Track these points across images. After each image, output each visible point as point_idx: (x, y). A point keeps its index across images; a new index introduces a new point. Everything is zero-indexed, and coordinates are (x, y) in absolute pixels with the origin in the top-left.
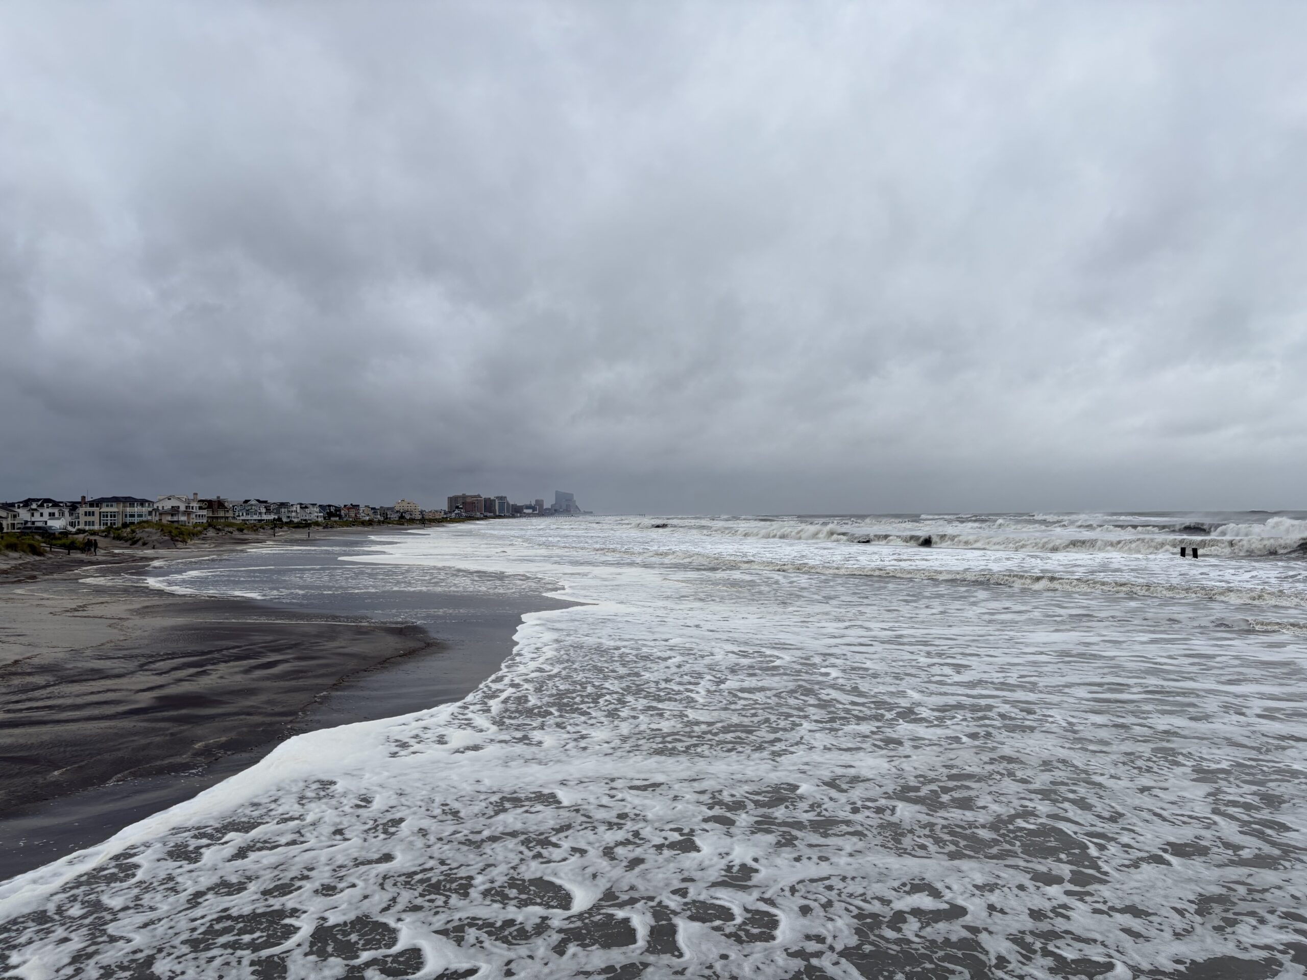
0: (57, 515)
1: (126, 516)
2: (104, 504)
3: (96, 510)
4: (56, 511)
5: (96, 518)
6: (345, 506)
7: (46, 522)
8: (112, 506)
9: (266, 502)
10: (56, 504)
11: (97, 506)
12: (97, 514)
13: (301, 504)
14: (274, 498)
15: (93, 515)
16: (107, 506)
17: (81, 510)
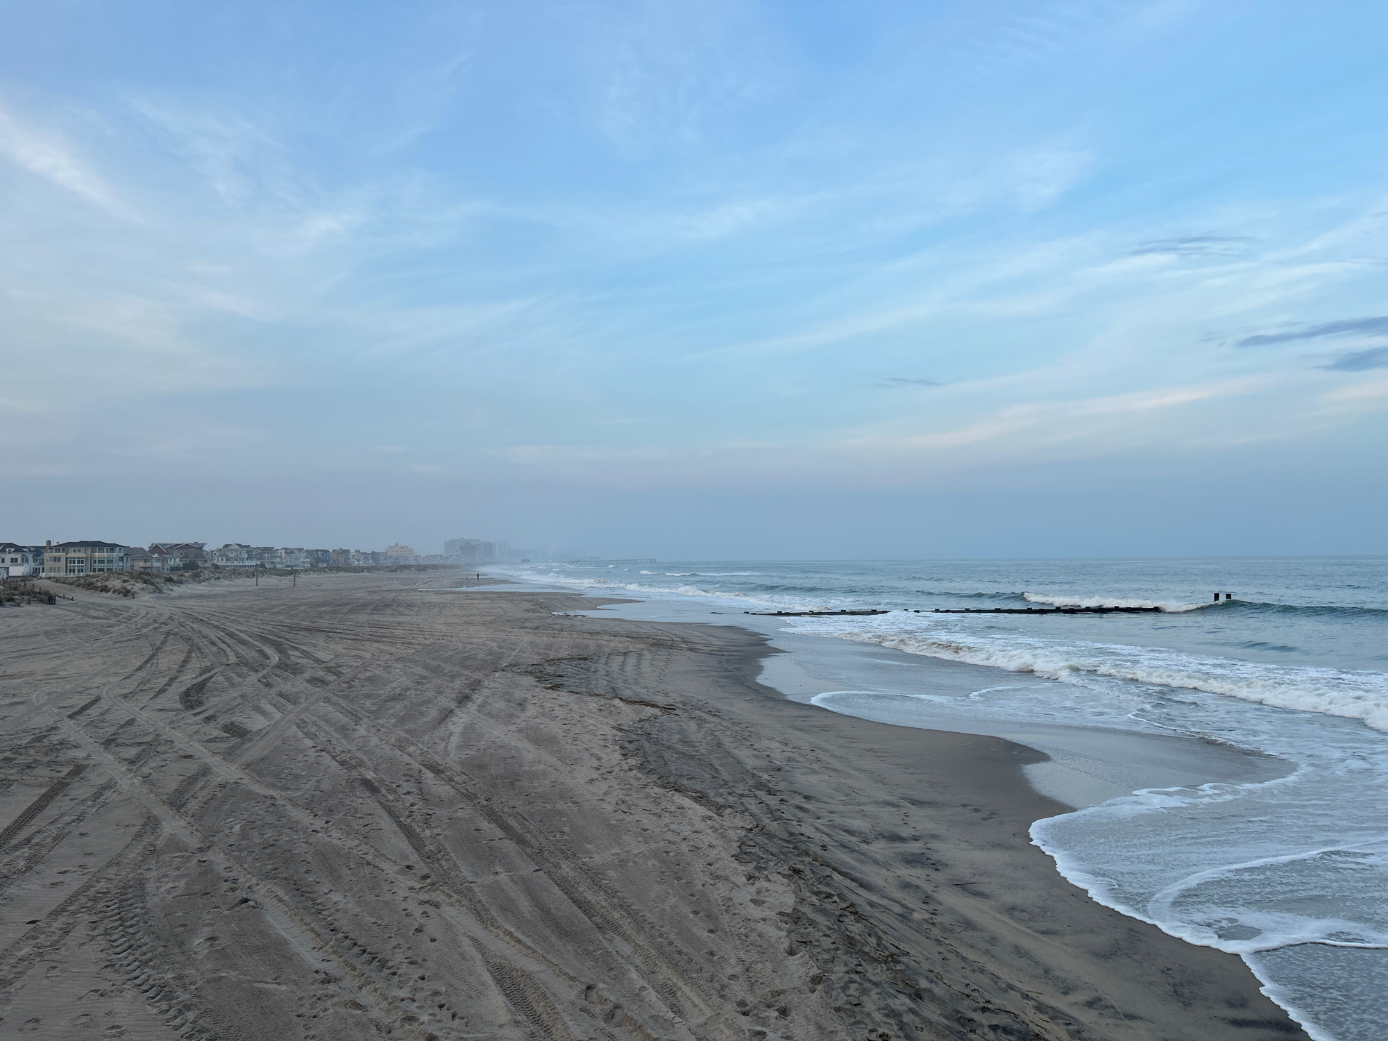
0: (20, 561)
1: (95, 562)
2: (72, 549)
3: (62, 555)
4: (18, 556)
5: (62, 564)
6: (334, 551)
7: (8, 569)
8: (79, 551)
9: (247, 547)
10: (18, 549)
11: (63, 550)
12: (63, 560)
15: (59, 561)
16: (75, 551)
17: (47, 556)
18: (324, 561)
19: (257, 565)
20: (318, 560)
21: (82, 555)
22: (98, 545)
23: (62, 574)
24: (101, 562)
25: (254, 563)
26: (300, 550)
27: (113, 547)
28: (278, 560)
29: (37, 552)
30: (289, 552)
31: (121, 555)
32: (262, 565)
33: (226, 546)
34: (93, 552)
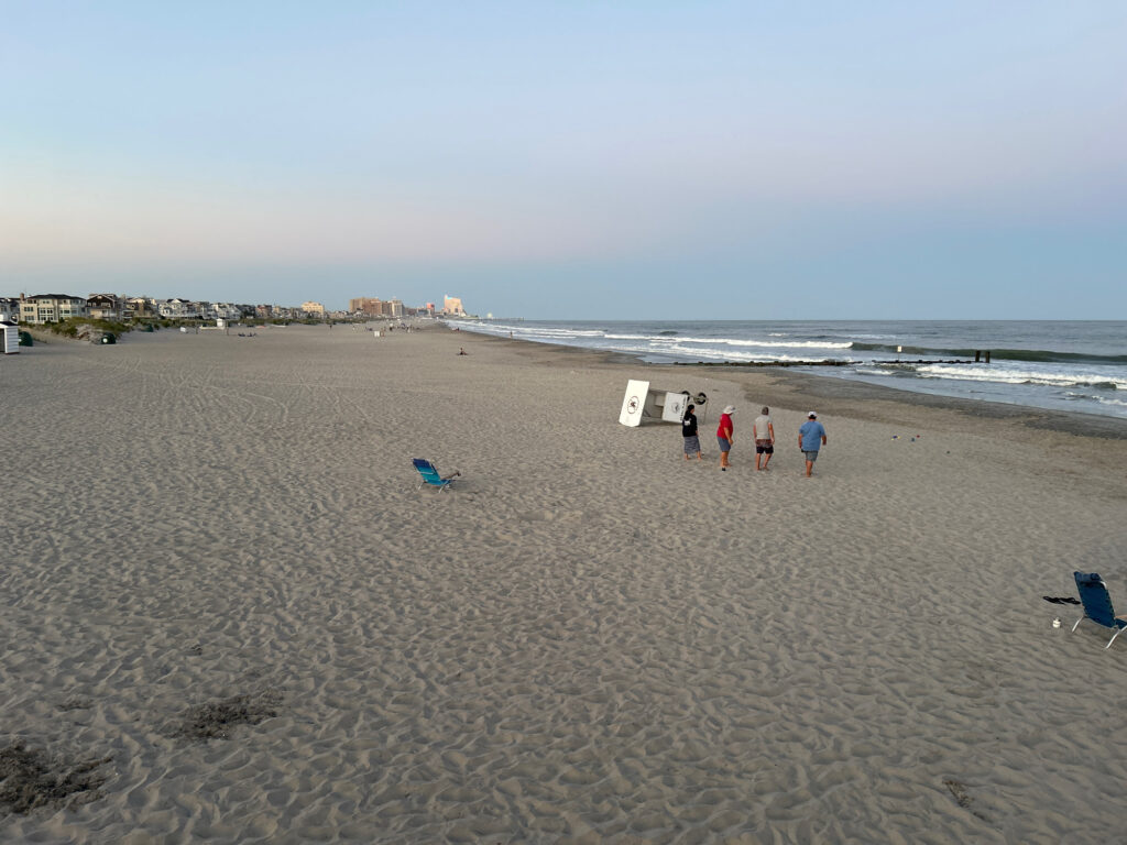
1: (61, 312)
2: (41, 301)
3: (34, 306)
5: (35, 313)
6: (259, 306)
8: (48, 302)
9: (187, 301)
11: (35, 302)
12: (35, 310)
13: (219, 304)
15: (32, 310)
16: (44, 302)
17: (22, 306)
18: (251, 315)
19: (196, 318)
20: (247, 314)
21: (50, 306)
22: (61, 298)
23: (36, 321)
24: (67, 312)
25: (193, 315)
26: (230, 305)
27: (74, 299)
28: (212, 313)
29: (14, 303)
30: (222, 307)
31: (83, 306)
32: (201, 317)
33: (170, 301)
34: (59, 303)
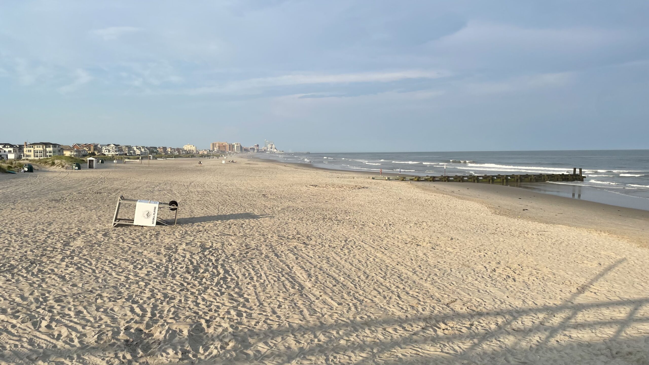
0: (12, 152)
1: (47, 152)
2: (36, 146)
3: (32, 149)
4: (11, 149)
5: (32, 154)
6: (159, 148)
7: (7, 155)
8: (40, 147)
9: (119, 145)
10: (11, 146)
11: (32, 147)
12: (33, 151)
13: (137, 146)
14: (123, 144)
15: (31, 152)
16: (38, 147)
17: (25, 149)
18: (155, 152)
20: (152, 152)
21: (41, 149)
22: (47, 144)
23: (33, 158)
24: (50, 152)
25: (122, 153)
26: (143, 147)
27: (55, 145)
29: (21, 148)
30: (138, 148)
31: (59, 149)
32: (126, 154)
33: (108, 145)
34: (46, 147)
